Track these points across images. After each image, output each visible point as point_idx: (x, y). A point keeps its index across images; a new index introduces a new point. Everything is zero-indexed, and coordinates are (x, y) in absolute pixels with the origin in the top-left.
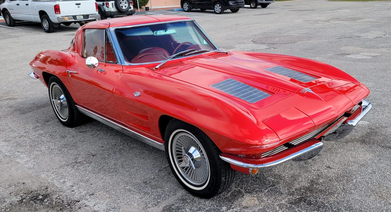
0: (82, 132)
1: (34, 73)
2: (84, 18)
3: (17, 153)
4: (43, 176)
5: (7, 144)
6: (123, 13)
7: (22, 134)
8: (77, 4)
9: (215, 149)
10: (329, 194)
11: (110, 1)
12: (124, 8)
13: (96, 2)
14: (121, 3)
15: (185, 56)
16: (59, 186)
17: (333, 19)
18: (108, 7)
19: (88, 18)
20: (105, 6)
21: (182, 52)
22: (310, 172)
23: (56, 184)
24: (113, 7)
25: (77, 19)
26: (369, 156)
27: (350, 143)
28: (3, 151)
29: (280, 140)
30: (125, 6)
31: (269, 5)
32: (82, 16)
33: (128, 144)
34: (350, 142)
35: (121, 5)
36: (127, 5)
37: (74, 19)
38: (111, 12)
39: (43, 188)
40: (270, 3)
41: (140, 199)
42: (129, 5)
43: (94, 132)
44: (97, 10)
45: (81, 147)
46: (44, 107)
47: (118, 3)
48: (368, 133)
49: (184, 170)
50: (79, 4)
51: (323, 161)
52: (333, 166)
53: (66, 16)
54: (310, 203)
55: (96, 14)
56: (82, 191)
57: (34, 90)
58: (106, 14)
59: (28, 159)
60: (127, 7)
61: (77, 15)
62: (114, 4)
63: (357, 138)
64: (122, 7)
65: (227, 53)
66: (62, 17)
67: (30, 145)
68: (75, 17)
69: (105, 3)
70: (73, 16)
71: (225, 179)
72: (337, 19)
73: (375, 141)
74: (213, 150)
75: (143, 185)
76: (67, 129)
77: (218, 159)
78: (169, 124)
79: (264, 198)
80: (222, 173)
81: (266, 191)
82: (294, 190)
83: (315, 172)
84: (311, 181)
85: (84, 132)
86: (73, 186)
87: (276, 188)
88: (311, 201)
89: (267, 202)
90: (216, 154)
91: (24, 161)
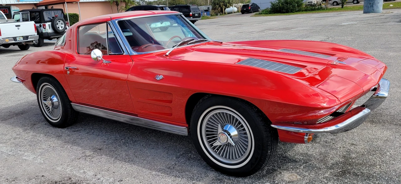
0: (76, 131)
1: (17, 78)
2: (24, 39)
3: (19, 152)
4: (59, 168)
5: (4, 145)
6: (60, 34)
7: (15, 136)
8: (16, 26)
9: (260, 121)
10: (371, 166)
11: (46, 23)
12: (60, 29)
13: (35, 23)
14: (57, 24)
15: (188, 44)
16: (82, 176)
17: (267, 30)
18: (45, 29)
19: (28, 39)
20: (42, 28)
21: (184, 41)
23: (77, 174)
24: (50, 28)
25: (17, 41)
28: (4, 151)
29: (341, 103)
30: (62, 27)
31: (196, 22)
32: (22, 38)
33: (128, 138)
35: (58, 26)
36: (63, 26)
37: (15, 40)
38: (48, 33)
39: (66, 179)
40: (197, 20)
42: (65, 25)
43: (88, 131)
44: (36, 31)
45: (83, 143)
46: (22, 114)
47: (54, 24)
49: (215, 151)
50: (19, 26)
53: (6, 38)
54: (356, 175)
55: (35, 35)
56: (109, 178)
57: (3, 101)
58: (44, 36)
59: (34, 156)
60: (63, 28)
61: (17, 37)
62: (50, 25)
64: (58, 27)
65: (221, 43)
66: (2, 38)
67: (29, 145)
68: (15, 39)
69: (42, 24)
70: (13, 38)
71: (271, 152)
72: (270, 29)
74: (259, 122)
76: (59, 130)
77: (265, 131)
78: (200, 103)
79: (304, 173)
80: (269, 145)
81: (302, 167)
82: (331, 165)
83: (342, 149)
84: (343, 156)
85: (77, 131)
86: (96, 175)
87: (310, 164)
88: (355, 173)
89: (310, 176)
90: (263, 126)
91: (31, 158)
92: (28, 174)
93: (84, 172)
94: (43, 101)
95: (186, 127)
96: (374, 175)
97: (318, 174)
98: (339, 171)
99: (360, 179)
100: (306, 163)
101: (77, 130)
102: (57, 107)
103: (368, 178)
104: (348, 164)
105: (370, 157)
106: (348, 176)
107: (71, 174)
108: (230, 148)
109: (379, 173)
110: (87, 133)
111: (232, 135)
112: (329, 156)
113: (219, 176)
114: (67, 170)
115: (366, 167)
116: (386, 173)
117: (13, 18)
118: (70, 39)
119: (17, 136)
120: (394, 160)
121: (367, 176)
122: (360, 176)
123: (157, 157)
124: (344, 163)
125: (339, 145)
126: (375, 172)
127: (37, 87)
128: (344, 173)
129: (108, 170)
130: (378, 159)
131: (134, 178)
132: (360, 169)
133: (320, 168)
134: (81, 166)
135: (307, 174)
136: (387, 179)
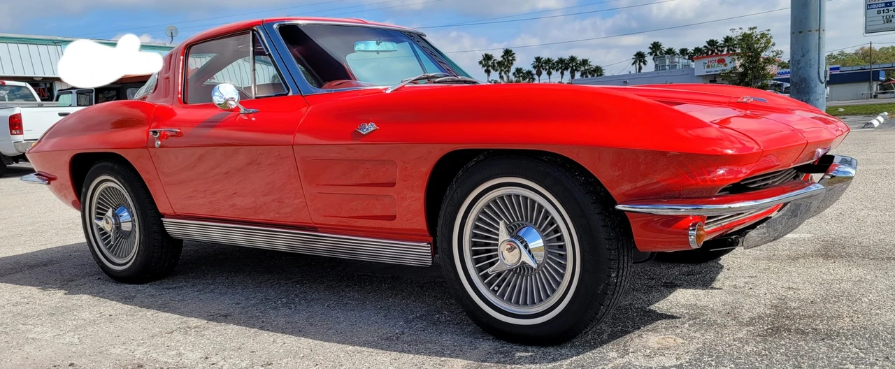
0: (171, 288)
1: (37, 175)
4: (116, 350)
7: (18, 300)
8: (61, 115)
10: (831, 318)
16: (171, 361)
23: (161, 358)
29: (763, 151)
45: (184, 307)
46: (45, 265)
48: (825, 246)
52: (799, 287)
53: (35, 140)
54: (803, 333)
74: (590, 205)
76: (131, 287)
77: (604, 226)
78: (458, 179)
79: (692, 334)
80: (613, 260)
81: (687, 326)
82: (748, 319)
83: (768, 296)
84: (772, 306)
85: (175, 288)
86: (207, 358)
87: (704, 320)
88: (801, 330)
89: (704, 338)
90: (598, 214)
91: (49, 334)
92: (35, 363)
93: (179, 354)
94: (95, 221)
95: (428, 244)
96: (841, 331)
97: (722, 335)
98: (766, 328)
99: (811, 339)
100: (695, 318)
101: (174, 286)
102: (128, 235)
103: (829, 335)
104: (783, 317)
105: (828, 306)
106: (785, 334)
107: (145, 359)
108: (527, 280)
109: (851, 328)
110: (197, 291)
111: (530, 247)
112: (743, 306)
113: (503, 347)
114: (136, 353)
115: (822, 321)
116: (865, 329)
117: (57, 100)
118: (166, 75)
119: (22, 300)
120: (879, 308)
121: (827, 334)
122: (811, 335)
123: (360, 322)
124: (776, 317)
125: (763, 290)
126: (841, 328)
127: (84, 190)
128: (776, 331)
129: (240, 349)
130: (846, 308)
131: (301, 359)
132: (810, 325)
133: (725, 326)
134: (173, 344)
135: (698, 335)
136: (869, 337)
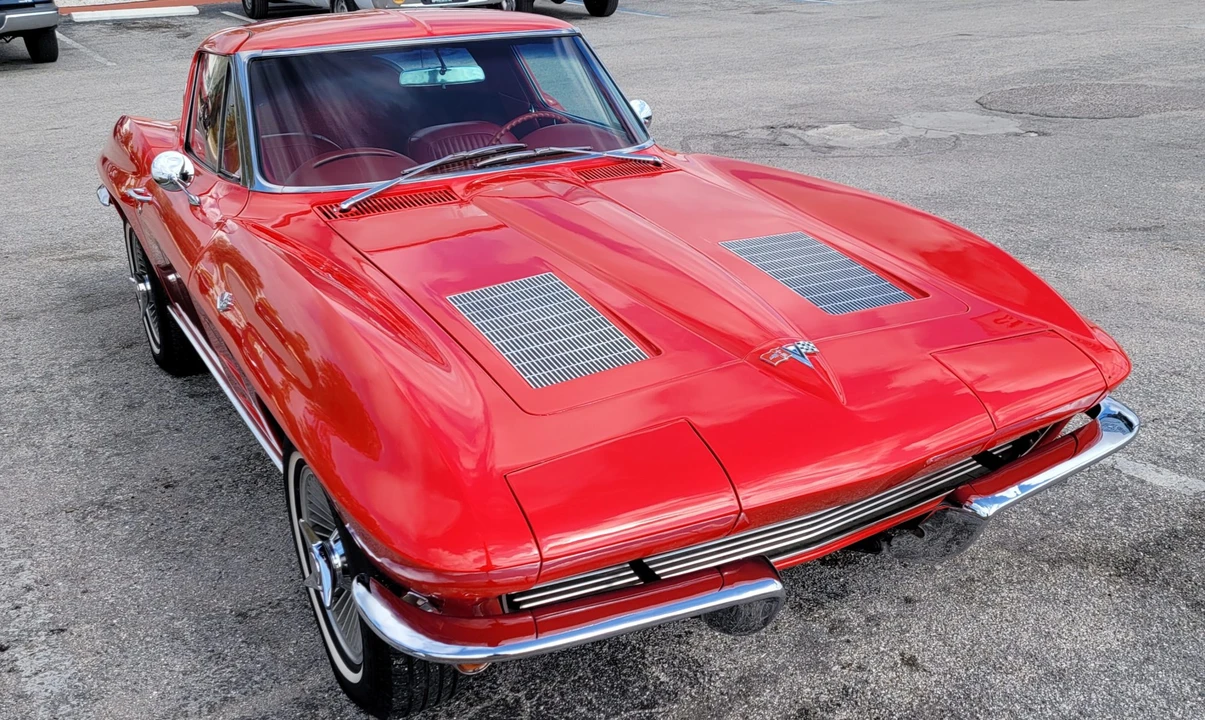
7: (33, 380)
15: (476, 168)
21: (464, 154)
22: (826, 668)
26: (1112, 636)
27: (1068, 568)
34: (1071, 560)
41: (181, 675)
45: (157, 450)
48: (1173, 533)
51: (903, 632)
52: (931, 660)
56: (43, 612)
63: (1113, 547)
65: (657, 164)
67: (23, 424)
73: (1180, 575)
75: (230, 621)
86: (30, 590)
134: (41, 542)
